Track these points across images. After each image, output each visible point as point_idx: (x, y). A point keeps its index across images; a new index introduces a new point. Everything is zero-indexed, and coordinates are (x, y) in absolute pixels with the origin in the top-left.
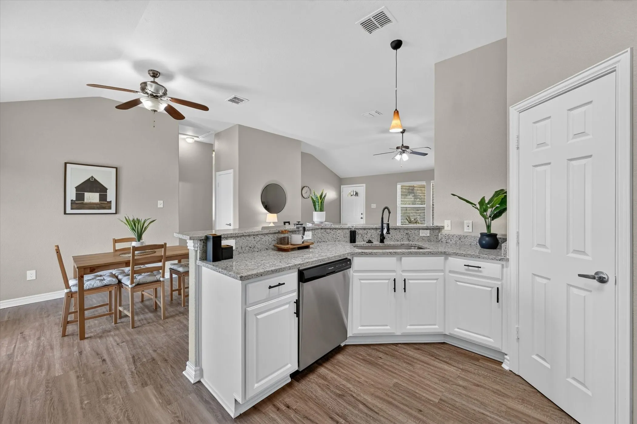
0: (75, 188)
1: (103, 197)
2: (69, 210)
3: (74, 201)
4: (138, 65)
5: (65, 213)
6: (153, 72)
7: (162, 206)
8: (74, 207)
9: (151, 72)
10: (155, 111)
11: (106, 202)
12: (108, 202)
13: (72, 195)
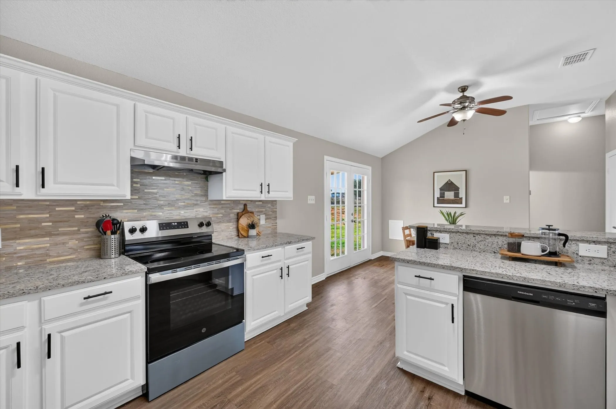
0: (439, 189)
1: (457, 195)
2: (436, 205)
3: (439, 198)
4: (449, 89)
5: (434, 207)
6: (461, 88)
7: (508, 201)
8: (439, 202)
9: (460, 90)
10: (464, 120)
11: (459, 199)
12: (460, 198)
13: (437, 195)
